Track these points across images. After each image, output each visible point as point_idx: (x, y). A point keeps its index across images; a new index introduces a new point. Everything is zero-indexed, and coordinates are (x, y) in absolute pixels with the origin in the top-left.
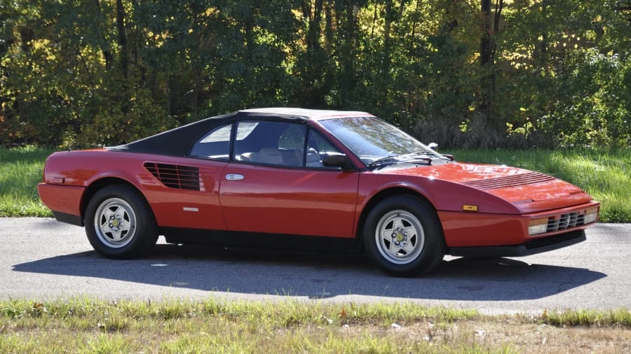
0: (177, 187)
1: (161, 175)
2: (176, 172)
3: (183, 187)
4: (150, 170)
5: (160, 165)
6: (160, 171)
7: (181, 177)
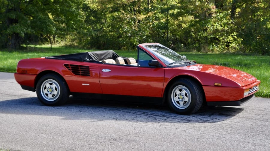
0: (79, 75)
1: (72, 70)
2: (78, 68)
3: (82, 75)
4: (67, 67)
5: (71, 65)
6: (71, 68)
7: (81, 70)
